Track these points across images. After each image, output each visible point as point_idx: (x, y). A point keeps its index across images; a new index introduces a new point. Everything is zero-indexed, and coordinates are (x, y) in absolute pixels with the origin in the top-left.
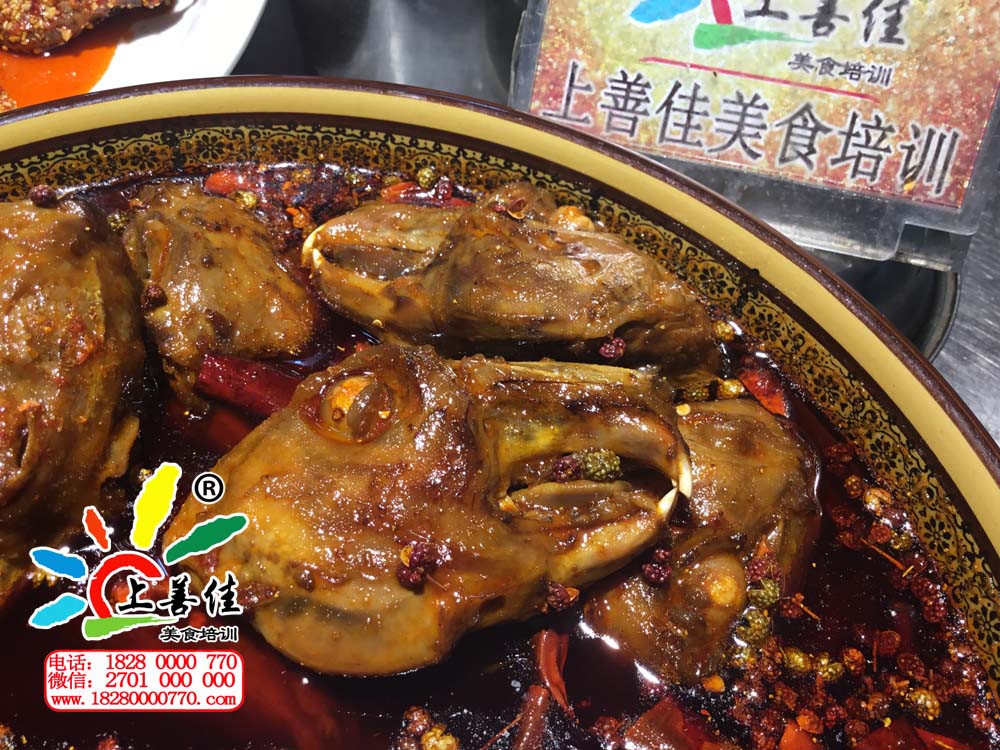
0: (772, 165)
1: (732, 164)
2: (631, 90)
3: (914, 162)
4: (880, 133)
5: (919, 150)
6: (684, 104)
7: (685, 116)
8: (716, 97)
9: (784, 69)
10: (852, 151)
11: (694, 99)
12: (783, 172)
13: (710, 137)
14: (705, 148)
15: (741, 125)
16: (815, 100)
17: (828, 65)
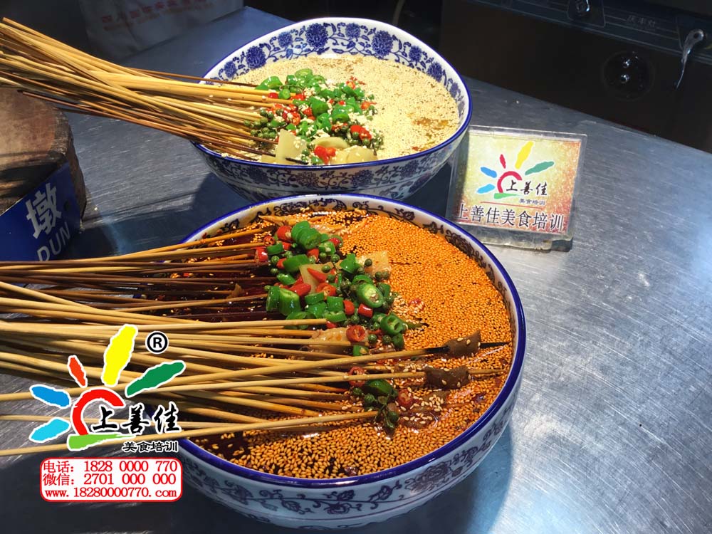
0: (517, 227)
1: (507, 228)
2: (478, 210)
3: (554, 223)
4: (543, 218)
5: (554, 221)
6: (493, 213)
7: (493, 216)
8: (501, 211)
9: (518, 203)
10: (537, 222)
11: (495, 211)
12: (520, 229)
13: (501, 221)
14: (499, 224)
15: (508, 217)
16: (526, 210)
17: (529, 201)
